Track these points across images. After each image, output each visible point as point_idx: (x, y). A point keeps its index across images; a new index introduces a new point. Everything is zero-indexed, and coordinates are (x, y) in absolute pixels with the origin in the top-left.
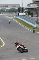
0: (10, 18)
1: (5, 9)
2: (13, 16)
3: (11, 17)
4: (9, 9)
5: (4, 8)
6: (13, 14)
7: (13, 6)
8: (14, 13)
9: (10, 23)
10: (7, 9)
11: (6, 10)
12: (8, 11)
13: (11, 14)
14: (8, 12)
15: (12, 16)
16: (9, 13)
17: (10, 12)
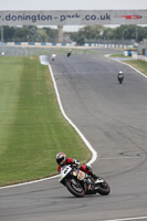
0: (117, 59)
1: (101, 27)
2: (130, 55)
3: (123, 56)
4: (114, 26)
5: (98, 22)
6: (131, 47)
7: (129, 17)
8: (133, 41)
9: (121, 80)
10: (106, 26)
11: (105, 32)
12: (109, 33)
13: (124, 48)
14: (111, 38)
15: (126, 53)
16: (115, 44)
17: (117, 38)
